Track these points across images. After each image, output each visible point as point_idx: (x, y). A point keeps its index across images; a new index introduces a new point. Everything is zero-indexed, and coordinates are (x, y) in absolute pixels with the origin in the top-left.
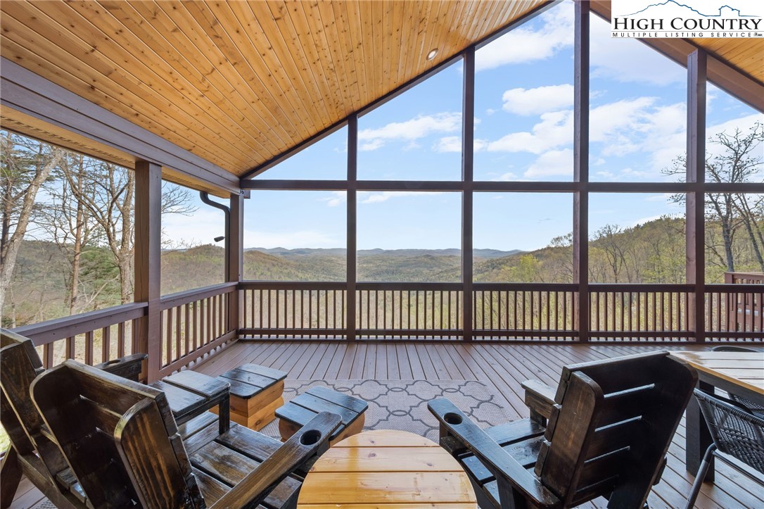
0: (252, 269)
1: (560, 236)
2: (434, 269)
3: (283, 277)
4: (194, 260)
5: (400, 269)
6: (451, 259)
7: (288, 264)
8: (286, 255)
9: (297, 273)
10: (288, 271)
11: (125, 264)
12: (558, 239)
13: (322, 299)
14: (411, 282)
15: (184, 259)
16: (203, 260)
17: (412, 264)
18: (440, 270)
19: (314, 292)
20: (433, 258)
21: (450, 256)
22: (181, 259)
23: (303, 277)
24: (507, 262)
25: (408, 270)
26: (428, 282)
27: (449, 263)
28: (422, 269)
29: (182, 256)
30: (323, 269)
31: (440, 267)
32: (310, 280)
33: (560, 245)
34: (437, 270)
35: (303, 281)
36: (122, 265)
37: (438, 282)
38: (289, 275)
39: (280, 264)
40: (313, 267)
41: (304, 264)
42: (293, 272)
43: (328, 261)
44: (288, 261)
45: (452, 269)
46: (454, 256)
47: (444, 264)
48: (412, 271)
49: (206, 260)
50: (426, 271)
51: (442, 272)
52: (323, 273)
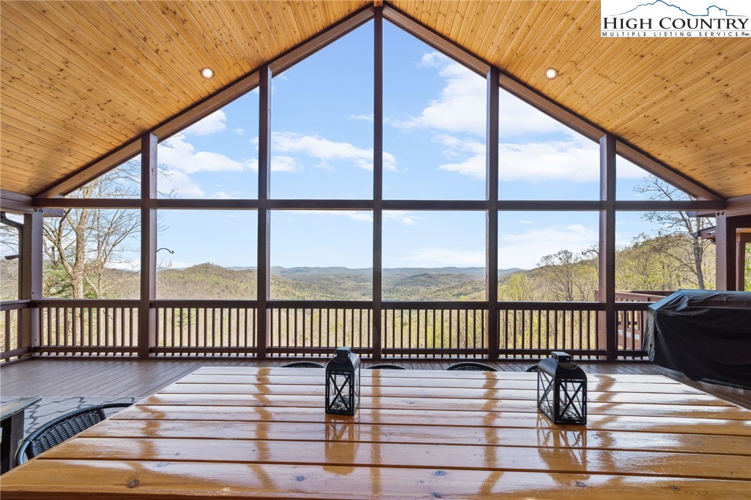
0: (249, 287)
1: (550, 254)
2: (431, 287)
3: (280, 295)
4: (193, 279)
5: (398, 287)
6: (448, 277)
7: (285, 283)
8: (284, 274)
9: (294, 291)
10: (285, 289)
11: (78, 283)
12: (547, 258)
13: (308, 318)
14: (408, 301)
15: (183, 278)
16: (201, 278)
17: (410, 283)
18: (437, 288)
19: (308, 311)
20: (430, 277)
21: (448, 275)
22: (179, 277)
23: (300, 295)
24: (505, 280)
25: (406, 288)
26: (425, 300)
27: (447, 282)
28: (419, 287)
29: (181, 275)
30: (320, 288)
31: (437, 286)
32: (307, 299)
33: (550, 263)
34: (434, 288)
35: (301, 299)
36: (74, 283)
37: (435, 300)
38: (286, 293)
39: (277, 283)
40: (310, 286)
41: (301, 283)
42: (290, 290)
43: (326, 279)
44: (285, 280)
45: (449, 288)
46: (451, 275)
47: (441, 283)
48: (409, 290)
49: (204, 278)
50: (422, 289)
51: (439, 290)
52: (320, 292)
